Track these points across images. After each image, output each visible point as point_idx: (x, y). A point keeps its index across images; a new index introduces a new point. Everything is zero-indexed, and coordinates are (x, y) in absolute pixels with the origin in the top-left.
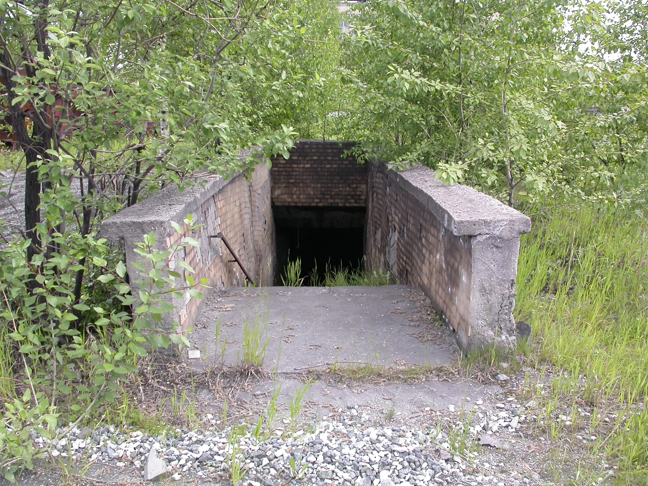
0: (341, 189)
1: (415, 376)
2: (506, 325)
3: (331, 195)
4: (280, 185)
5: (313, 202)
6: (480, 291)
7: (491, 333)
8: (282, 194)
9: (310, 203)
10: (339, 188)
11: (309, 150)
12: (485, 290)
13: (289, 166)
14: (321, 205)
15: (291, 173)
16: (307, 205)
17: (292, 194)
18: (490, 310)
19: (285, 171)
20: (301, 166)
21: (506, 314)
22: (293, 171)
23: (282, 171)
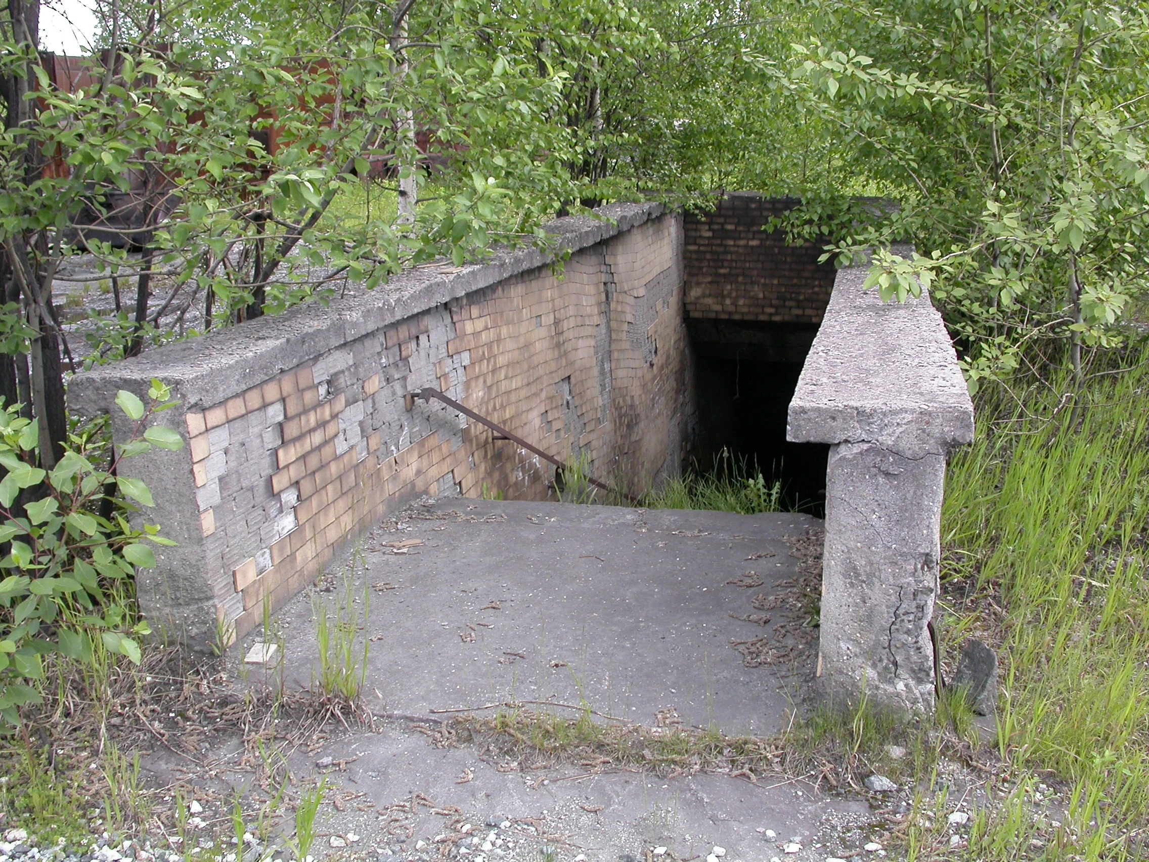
0: (816, 289)
1: (677, 758)
2: (908, 658)
3: (798, 301)
4: (701, 279)
5: (763, 313)
6: (846, 575)
7: (871, 673)
8: (704, 296)
9: (757, 314)
10: (813, 287)
11: (758, 213)
12: (857, 575)
13: (719, 242)
14: (777, 318)
15: (721, 257)
16: (750, 317)
17: (723, 297)
18: (869, 618)
19: (712, 252)
20: (742, 243)
21: (908, 633)
22: (726, 253)
23: (705, 252)
